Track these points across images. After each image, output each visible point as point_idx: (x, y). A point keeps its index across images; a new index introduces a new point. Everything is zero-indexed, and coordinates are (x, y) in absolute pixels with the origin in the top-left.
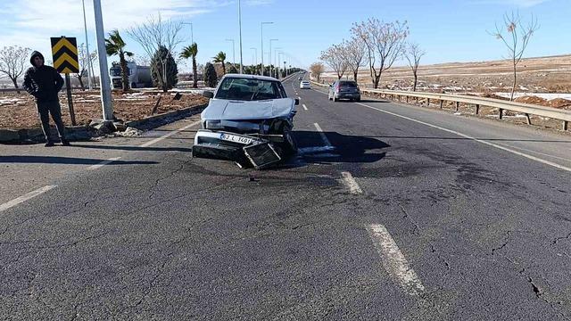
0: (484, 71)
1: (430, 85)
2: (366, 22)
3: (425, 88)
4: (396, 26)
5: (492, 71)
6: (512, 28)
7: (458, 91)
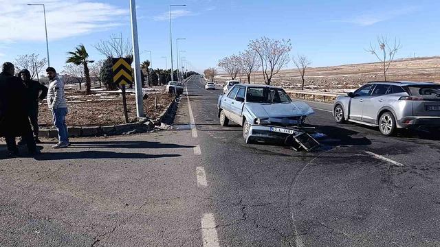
0: (331, 74)
1: (295, 84)
2: (260, 39)
3: (291, 86)
4: (282, 43)
5: (337, 74)
6: (383, 46)
7: (315, 88)
